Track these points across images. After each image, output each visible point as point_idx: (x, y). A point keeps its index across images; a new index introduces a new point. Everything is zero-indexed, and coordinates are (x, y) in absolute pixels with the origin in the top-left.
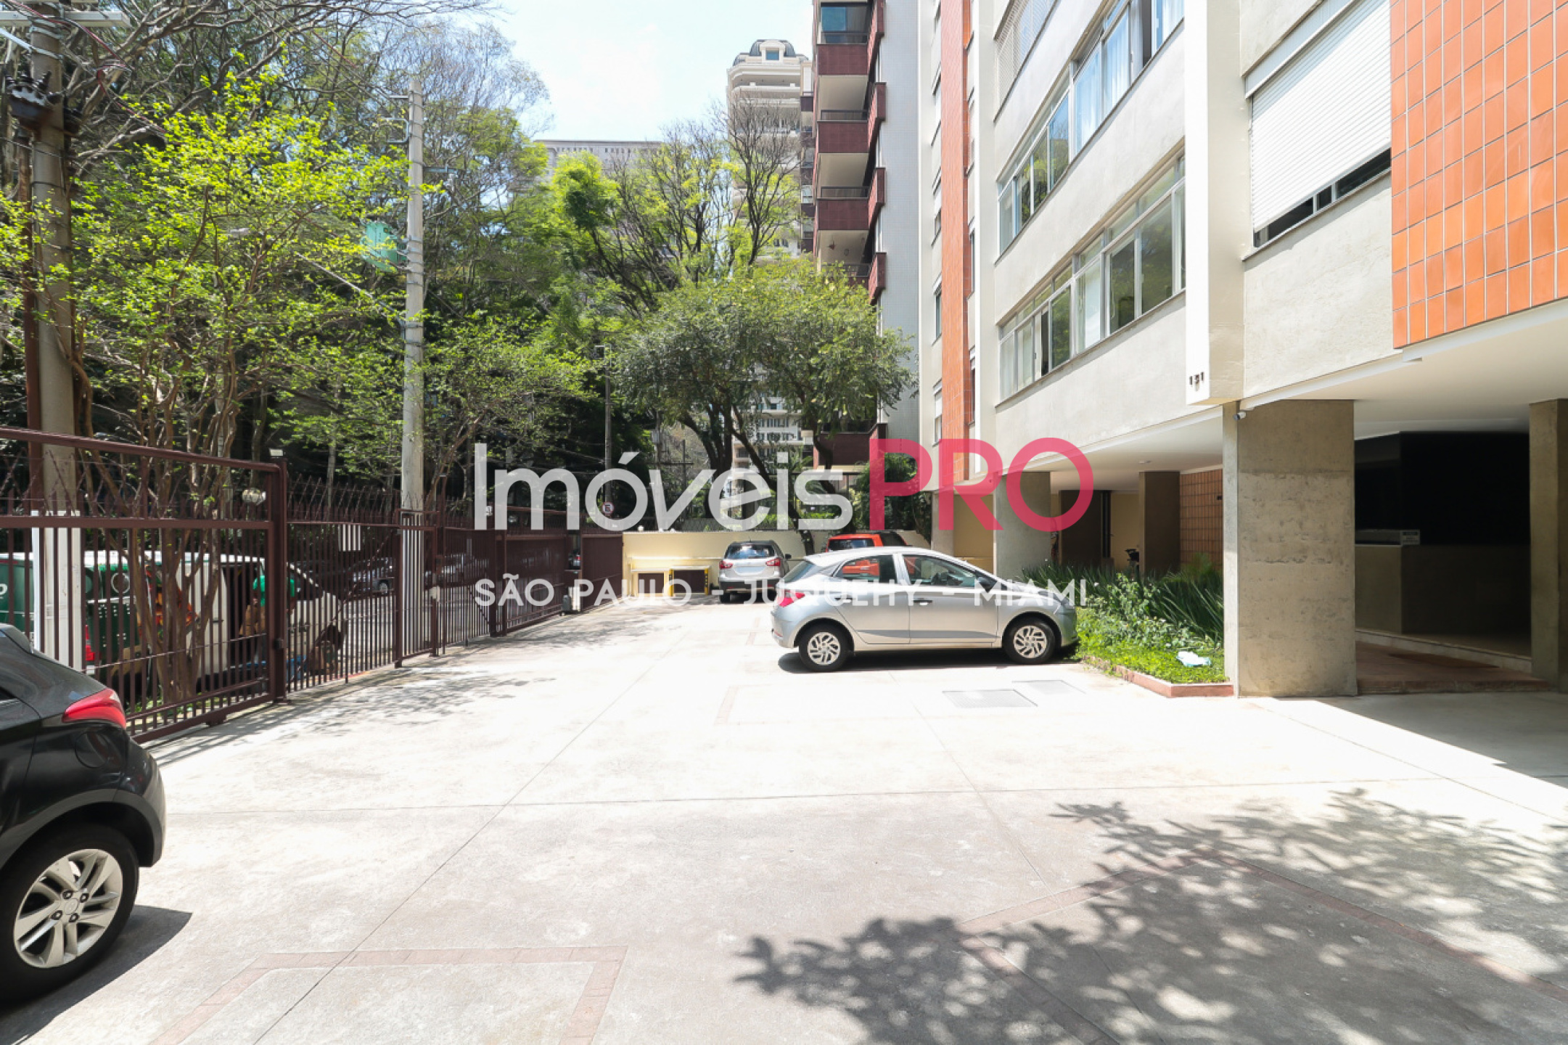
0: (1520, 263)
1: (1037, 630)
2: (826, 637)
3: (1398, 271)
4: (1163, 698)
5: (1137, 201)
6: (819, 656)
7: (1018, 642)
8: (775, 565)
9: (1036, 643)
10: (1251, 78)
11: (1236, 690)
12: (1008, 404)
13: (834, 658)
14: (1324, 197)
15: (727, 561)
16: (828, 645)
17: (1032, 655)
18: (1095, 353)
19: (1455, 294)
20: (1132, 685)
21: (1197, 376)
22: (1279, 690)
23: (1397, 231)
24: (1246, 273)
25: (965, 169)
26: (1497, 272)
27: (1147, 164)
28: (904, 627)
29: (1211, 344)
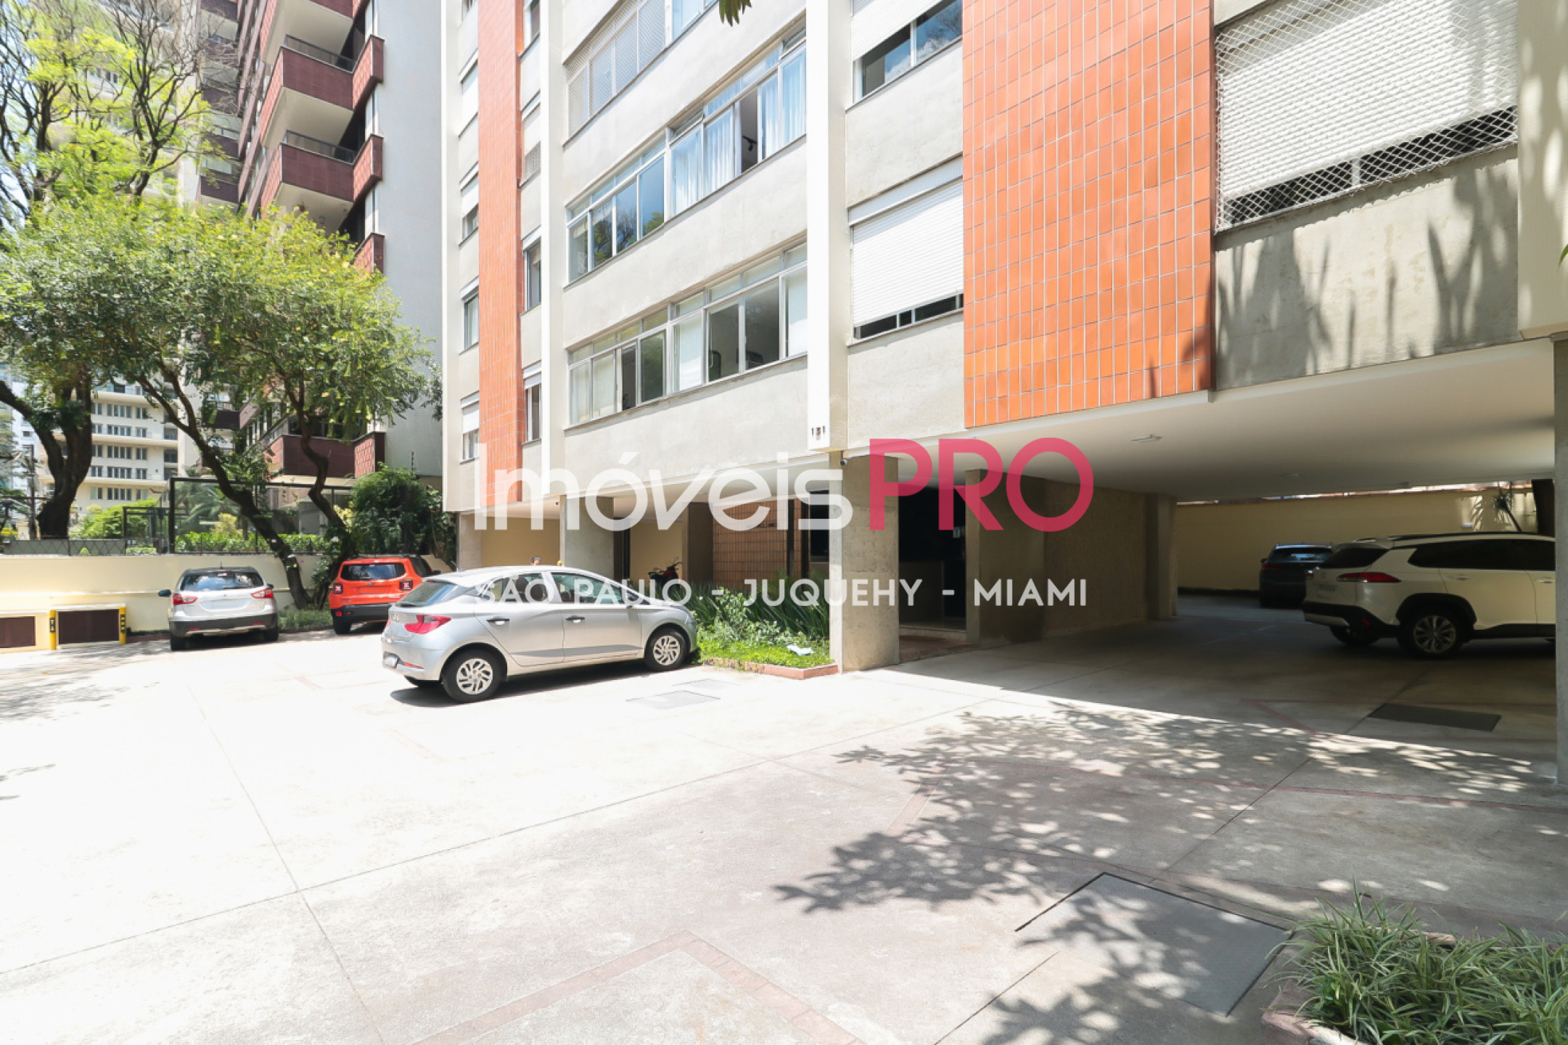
0: (1039, 386)
1: (672, 639)
2: (477, 663)
3: (968, 379)
4: (797, 681)
5: (742, 274)
6: (469, 685)
7: (657, 652)
8: (266, 596)
9: (671, 651)
10: (854, 212)
11: (840, 668)
12: (577, 431)
13: (486, 685)
14: (906, 317)
15: (185, 594)
16: (480, 672)
17: (668, 663)
18: (696, 395)
19: (1003, 400)
20: (763, 676)
21: (819, 429)
22: (863, 664)
23: (968, 352)
24: (849, 357)
25: (518, 181)
26: (1026, 389)
27: (757, 247)
28: (557, 646)
29: (831, 405)
